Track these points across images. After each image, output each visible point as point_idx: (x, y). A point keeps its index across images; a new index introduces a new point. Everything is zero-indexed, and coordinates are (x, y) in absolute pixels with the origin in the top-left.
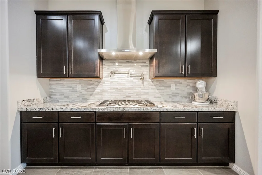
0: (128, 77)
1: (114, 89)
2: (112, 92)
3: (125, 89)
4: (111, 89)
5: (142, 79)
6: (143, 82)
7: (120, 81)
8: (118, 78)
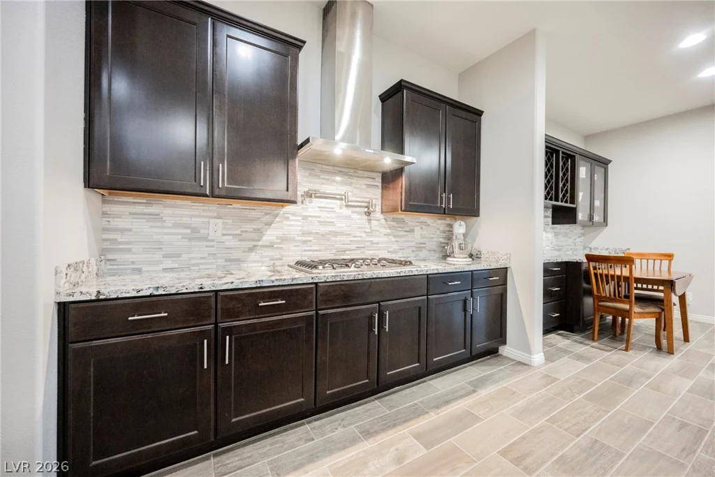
0: (341, 208)
1: (310, 233)
2: (305, 242)
3: (336, 234)
4: (304, 234)
5: (368, 214)
6: (370, 220)
7: (324, 215)
8: (319, 207)
